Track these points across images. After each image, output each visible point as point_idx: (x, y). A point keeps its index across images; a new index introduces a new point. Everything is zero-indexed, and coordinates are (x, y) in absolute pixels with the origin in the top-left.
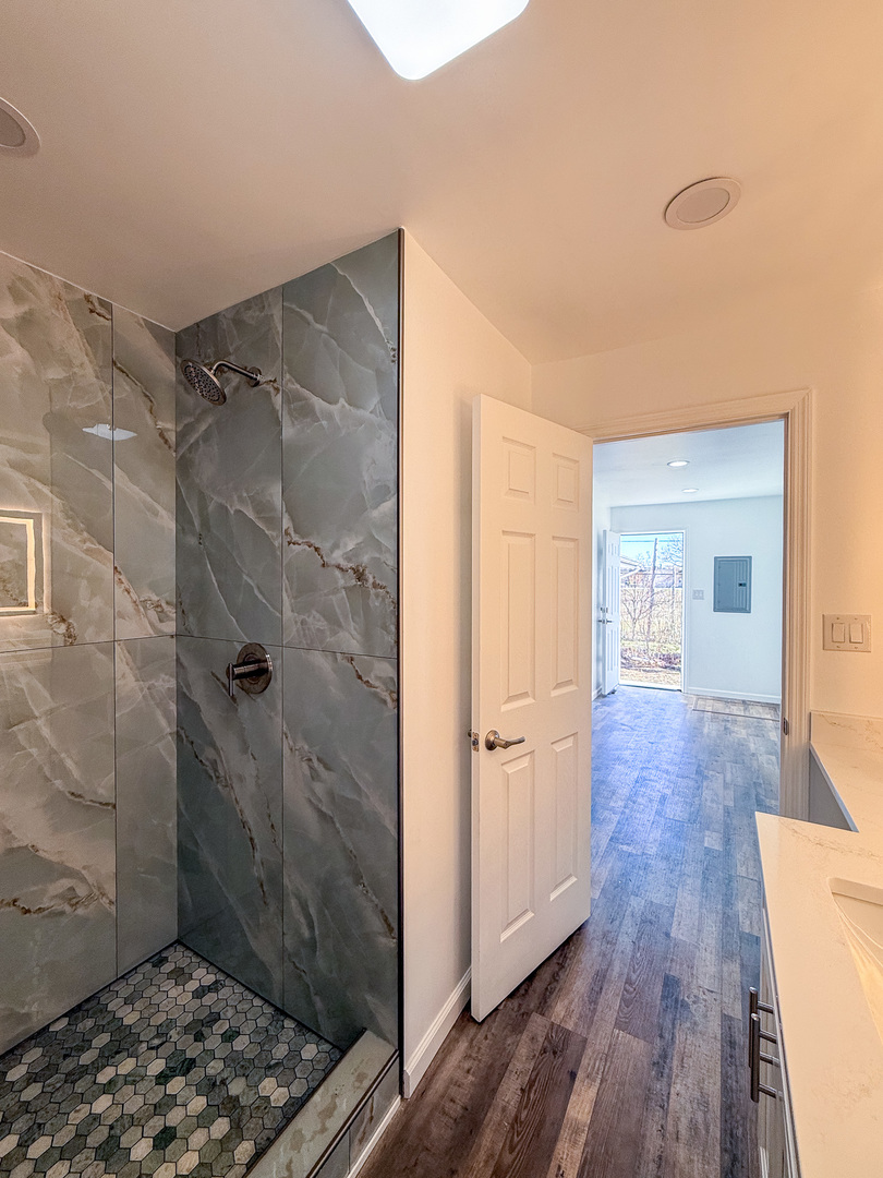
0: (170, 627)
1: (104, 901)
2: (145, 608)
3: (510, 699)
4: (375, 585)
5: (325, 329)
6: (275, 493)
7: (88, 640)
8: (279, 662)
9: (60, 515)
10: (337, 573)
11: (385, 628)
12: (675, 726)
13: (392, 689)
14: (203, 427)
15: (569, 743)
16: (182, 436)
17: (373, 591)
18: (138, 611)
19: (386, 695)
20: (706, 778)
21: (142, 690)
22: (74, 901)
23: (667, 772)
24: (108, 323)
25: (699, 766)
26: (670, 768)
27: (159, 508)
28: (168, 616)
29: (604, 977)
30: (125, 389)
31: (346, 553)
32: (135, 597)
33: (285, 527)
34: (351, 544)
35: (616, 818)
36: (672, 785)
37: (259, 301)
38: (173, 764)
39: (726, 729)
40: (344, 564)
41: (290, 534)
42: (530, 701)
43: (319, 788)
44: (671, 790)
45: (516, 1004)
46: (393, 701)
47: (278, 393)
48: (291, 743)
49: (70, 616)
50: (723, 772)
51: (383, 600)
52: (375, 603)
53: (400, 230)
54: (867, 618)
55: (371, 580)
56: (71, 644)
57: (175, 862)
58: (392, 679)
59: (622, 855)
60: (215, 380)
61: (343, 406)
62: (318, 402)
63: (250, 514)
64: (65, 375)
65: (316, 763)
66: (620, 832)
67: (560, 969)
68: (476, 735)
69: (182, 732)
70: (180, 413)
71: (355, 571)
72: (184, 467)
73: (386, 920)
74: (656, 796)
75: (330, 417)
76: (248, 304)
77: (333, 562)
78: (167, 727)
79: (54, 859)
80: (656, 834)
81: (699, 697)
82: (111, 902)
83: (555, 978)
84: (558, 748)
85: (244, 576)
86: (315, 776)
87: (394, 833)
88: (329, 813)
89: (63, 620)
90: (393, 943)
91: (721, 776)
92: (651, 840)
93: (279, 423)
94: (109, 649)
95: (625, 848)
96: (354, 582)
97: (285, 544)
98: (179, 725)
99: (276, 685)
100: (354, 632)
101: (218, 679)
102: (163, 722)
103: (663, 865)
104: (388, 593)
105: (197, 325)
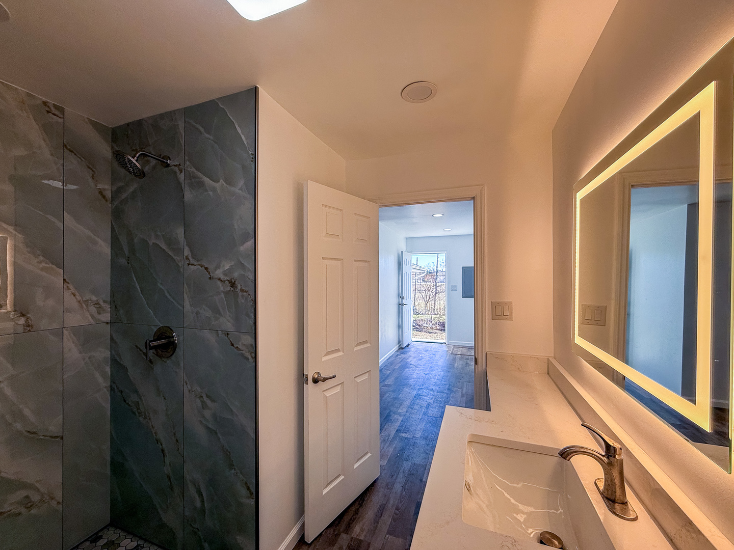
0: (107, 317)
1: (54, 503)
2: (87, 305)
3: (328, 353)
4: (242, 290)
5: (211, 138)
6: (180, 232)
7: (42, 328)
8: (181, 338)
9: (21, 245)
10: (219, 282)
11: (248, 315)
12: (440, 363)
13: (251, 351)
14: (131, 189)
15: (366, 377)
16: (116, 193)
17: (240, 294)
18: (82, 307)
19: (248, 355)
20: (452, 392)
21: (84, 359)
22: (29, 504)
23: (432, 390)
24: (61, 120)
25: (450, 385)
26: (434, 388)
27: (99, 240)
28: (104, 310)
29: (384, 507)
30: (73, 163)
31: (225, 271)
32: (79, 298)
33: (185, 255)
34: (227, 266)
35: (401, 418)
36: (434, 398)
37: (170, 115)
38: (107, 406)
39: (467, 363)
40: (222, 277)
41: (189, 259)
42: (341, 354)
43: (207, 414)
44: (433, 400)
45: (332, 530)
46: (253, 358)
47: (181, 172)
48: (189, 387)
49: (28, 313)
50: (462, 388)
51: (246, 299)
52: (241, 300)
53: (256, 87)
54: (511, 302)
55: (239, 287)
56: (29, 331)
57: (108, 472)
58: (251, 345)
59: (402, 439)
60: (137, 164)
61: (223, 184)
62: (206, 180)
63: (164, 246)
64: (26, 153)
65: (205, 398)
66: (402, 426)
67: (360, 507)
68: (307, 375)
69: (114, 386)
70: (114, 178)
71: (230, 282)
72: (117, 214)
73: (248, 488)
74: (425, 404)
75: (214, 190)
76: (162, 116)
77: (216, 277)
78: (103, 383)
79: (13, 477)
80: (422, 426)
81: (455, 346)
82: (59, 503)
83: (357, 512)
84: (359, 380)
85: (159, 285)
86: (204, 406)
87: (253, 436)
88: (214, 428)
89: (23, 315)
90: (253, 502)
91: (460, 390)
92: (419, 429)
93: (182, 190)
94: (60, 333)
95: (404, 435)
96: (229, 288)
97: (186, 264)
98: (113, 381)
99: (179, 352)
100: (229, 318)
101: (141, 350)
102: (100, 380)
103: (423, 442)
104: (249, 295)
105: (128, 125)
